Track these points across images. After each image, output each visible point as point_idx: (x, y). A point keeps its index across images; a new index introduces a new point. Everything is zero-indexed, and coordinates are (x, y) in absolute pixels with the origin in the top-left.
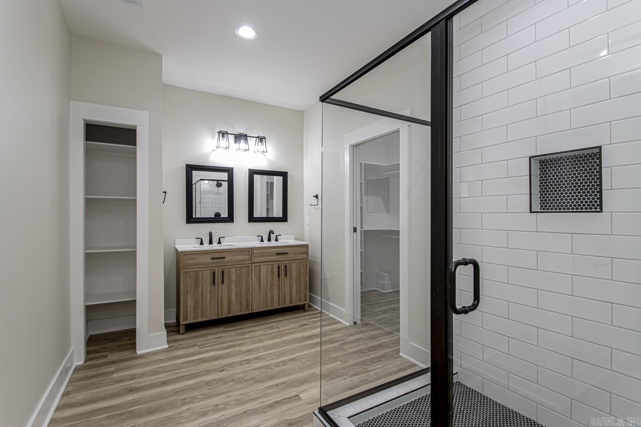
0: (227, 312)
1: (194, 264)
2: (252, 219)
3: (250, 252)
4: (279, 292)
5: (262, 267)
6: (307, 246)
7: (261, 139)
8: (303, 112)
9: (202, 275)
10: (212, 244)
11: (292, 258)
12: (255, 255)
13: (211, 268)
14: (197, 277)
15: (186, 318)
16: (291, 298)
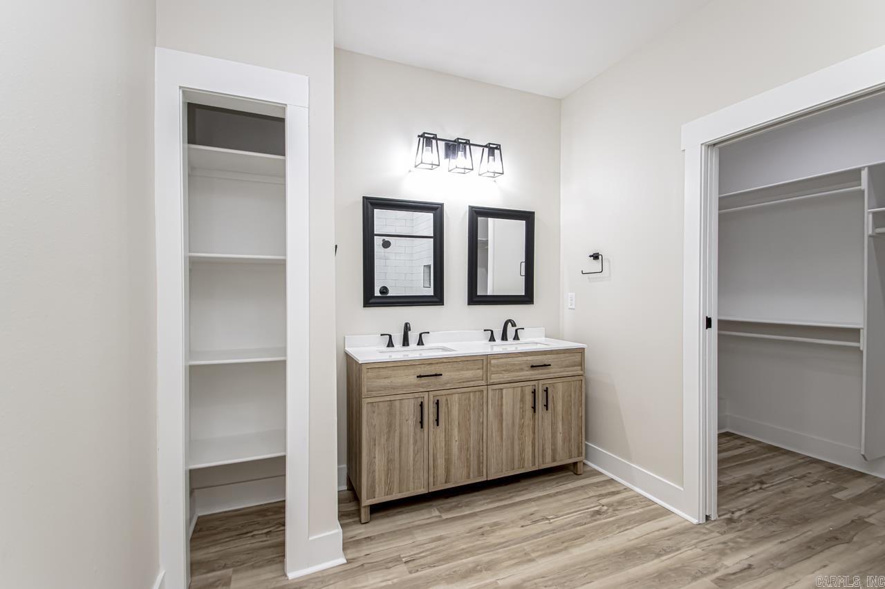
0: (444, 481)
1: (385, 388)
2: (475, 298)
3: (485, 363)
4: (534, 439)
5: (504, 391)
6: (581, 351)
7: (492, 149)
8: (560, 100)
9: (400, 407)
10: (408, 345)
11: (556, 375)
12: (492, 369)
13: (417, 395)
14: (391, 414)
15: (372, 494)
16: (554, 451)
